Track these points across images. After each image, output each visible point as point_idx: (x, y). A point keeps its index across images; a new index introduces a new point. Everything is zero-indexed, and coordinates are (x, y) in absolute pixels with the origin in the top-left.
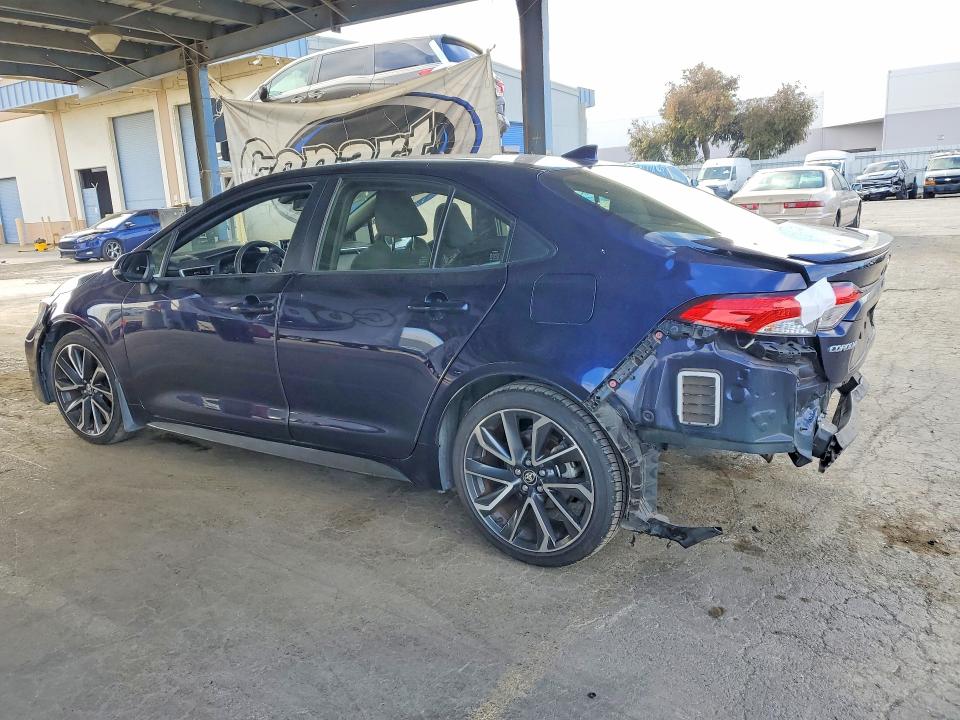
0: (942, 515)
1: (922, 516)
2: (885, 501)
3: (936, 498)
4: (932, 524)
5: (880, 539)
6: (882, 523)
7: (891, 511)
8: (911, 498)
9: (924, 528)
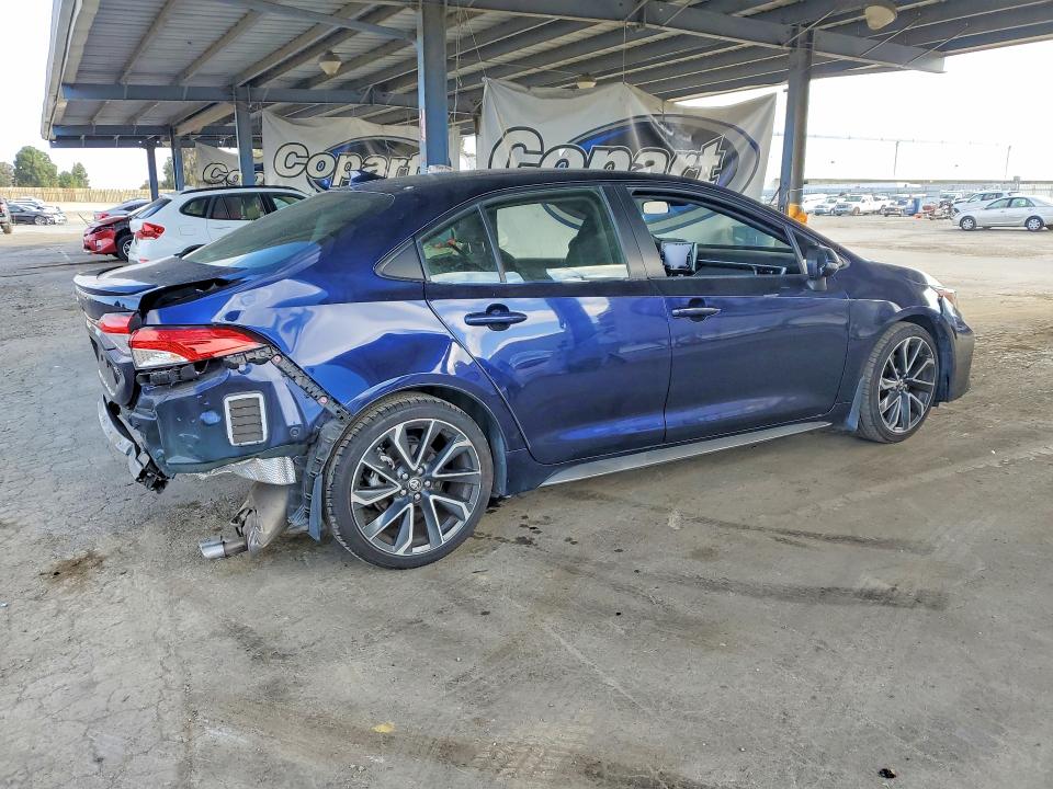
0: (51, 605)
1: (70, 592)
2: (113, 584)
3: (63, 620)
4: (60, 591)
5: (100, 550)
6: (105, 563)
7: (103, 577)
8: (89, 603)
9: (67, 581)
